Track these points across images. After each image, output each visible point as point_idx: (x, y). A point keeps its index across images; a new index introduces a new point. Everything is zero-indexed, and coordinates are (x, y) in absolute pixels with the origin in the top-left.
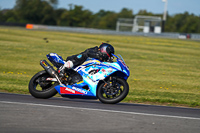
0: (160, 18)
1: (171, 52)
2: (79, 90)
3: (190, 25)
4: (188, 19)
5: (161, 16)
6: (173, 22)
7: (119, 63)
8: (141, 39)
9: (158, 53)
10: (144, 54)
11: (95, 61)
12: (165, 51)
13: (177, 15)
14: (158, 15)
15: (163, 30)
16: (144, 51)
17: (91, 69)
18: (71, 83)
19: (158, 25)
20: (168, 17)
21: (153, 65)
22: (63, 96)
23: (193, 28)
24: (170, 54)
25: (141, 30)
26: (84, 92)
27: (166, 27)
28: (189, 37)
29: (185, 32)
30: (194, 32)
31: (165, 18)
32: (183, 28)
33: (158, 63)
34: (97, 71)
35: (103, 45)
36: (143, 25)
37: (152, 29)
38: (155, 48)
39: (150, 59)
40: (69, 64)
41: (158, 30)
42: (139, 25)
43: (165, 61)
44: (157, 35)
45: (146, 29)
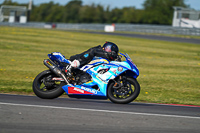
0: (25, 8)
1: (37, 42)
2: (88, 90)
3: (56, 14)
4: (53, 9)
5: (27, 5)
6: (38, 12)
7: (129, 62)
8: (7, 29)
9: (23, 43)
10: (10, 44)
11: (102, 60)
12: (30, 41)
13: (42, 5)
14: (23, 5)
15: (28, 20)
16: (9, 41)
17: (100, 68)
18: (79, 83)
19: (24, 15)
20: (33, 6)
21: (19, 55)
22: (70, 96)
23: (58, 17)
24: (35, 44)
25: (7, 20)
26: (94, 91)
27: (31, 17)
28: (54, 27)
29: (50, 22)
30: (59, 21)
31: (30, 8)
32: (48, 18)
33: (23, 53)
34: (106, 71)
35: (107, 44)
36: (9, 15)
37: (17, 19)
38: (21, 37)
39: (16, 49)
40: (76, 63)
41: (23, 19)
42: (4, 15)
43: (30, 50)
44: (23, 24)
45: (12, 19)
